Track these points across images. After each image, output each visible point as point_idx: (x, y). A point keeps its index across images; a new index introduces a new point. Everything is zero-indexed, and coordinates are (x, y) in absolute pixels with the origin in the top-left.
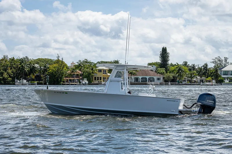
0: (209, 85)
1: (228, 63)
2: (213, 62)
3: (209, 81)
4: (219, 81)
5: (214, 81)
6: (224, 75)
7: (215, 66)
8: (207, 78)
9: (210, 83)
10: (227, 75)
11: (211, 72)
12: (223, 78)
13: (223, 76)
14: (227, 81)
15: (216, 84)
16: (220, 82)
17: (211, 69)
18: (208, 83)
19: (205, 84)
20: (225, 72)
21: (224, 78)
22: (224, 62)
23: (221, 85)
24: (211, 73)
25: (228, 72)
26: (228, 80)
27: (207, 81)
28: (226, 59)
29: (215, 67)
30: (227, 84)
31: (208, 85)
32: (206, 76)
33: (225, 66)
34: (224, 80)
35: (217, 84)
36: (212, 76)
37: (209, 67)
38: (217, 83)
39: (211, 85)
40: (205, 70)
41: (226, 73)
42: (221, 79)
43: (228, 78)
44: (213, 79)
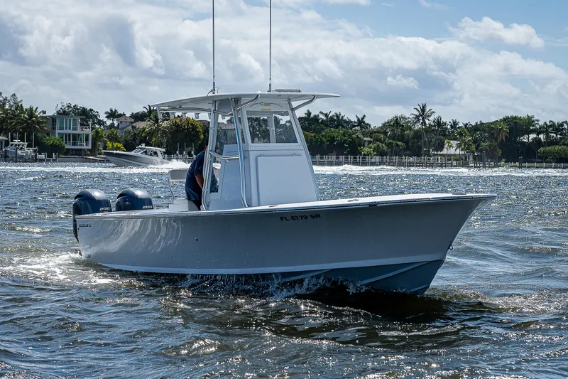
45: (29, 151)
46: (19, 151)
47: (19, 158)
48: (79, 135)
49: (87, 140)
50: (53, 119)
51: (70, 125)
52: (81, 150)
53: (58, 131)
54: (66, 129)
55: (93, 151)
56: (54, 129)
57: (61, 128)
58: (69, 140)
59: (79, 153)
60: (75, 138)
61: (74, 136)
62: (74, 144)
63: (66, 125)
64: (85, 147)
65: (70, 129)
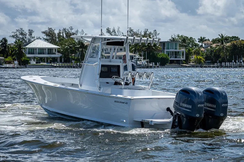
0: (10, 68)
1: (33, 37)
2: (13, 36)
3: (10, 63)
4: (22, 62)
5: (16, 62)
6: (29, 53)
7: (16, 41)
8: (6, 58)
9: (11, 65)
10: (33, 53)
11: (12, 50)
12: (28, 58)
13: (28, 55)
14: (33, 62)
15: (18, 66)
16: (24, 63)
17: (12, 46)
18: (8, 65)
19: (3, 66)
20: (30, 50)
21: (30, 58)
22: (28, 36)
23: (26, 67)
24: (12, 52)
25: (34, 50)
26: (34, 60)
27: (6, 63)
28: (31, 32)
29: (15, 43)
30: (34, 66)
31: (8, 68)
32: (5, 56)
33: (30, 42)
34: (30, 61)
35: (20, 66)
36: (13, 56)
37: (9, 43)
38: (19, 64)
39: (11, 68)
40: (4, 46)
41: (32, 51)
42: (26, 59)
43: (34, 58)
44: (14, 59)
45: (144, 62)
46: (138, 62)
47: (138, 66)
48: (178, 52)
49: (183, 55)
50: (163, 44)
51: (173, 46)
52: (179, 60)
53: (166, 50)
54: (171, 49)
55: (187, 61)
56: (164, 49)
57: (168, 48)
58: (173, 55)
59: (178, 62)
60: (176, 54)
61: (176, 52)
62: (176, 57)
63: (171, 46)
64: (182, 59)
65: (173, 49)
